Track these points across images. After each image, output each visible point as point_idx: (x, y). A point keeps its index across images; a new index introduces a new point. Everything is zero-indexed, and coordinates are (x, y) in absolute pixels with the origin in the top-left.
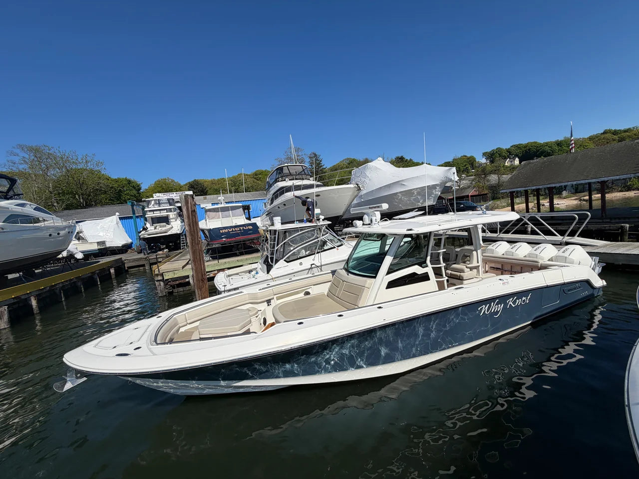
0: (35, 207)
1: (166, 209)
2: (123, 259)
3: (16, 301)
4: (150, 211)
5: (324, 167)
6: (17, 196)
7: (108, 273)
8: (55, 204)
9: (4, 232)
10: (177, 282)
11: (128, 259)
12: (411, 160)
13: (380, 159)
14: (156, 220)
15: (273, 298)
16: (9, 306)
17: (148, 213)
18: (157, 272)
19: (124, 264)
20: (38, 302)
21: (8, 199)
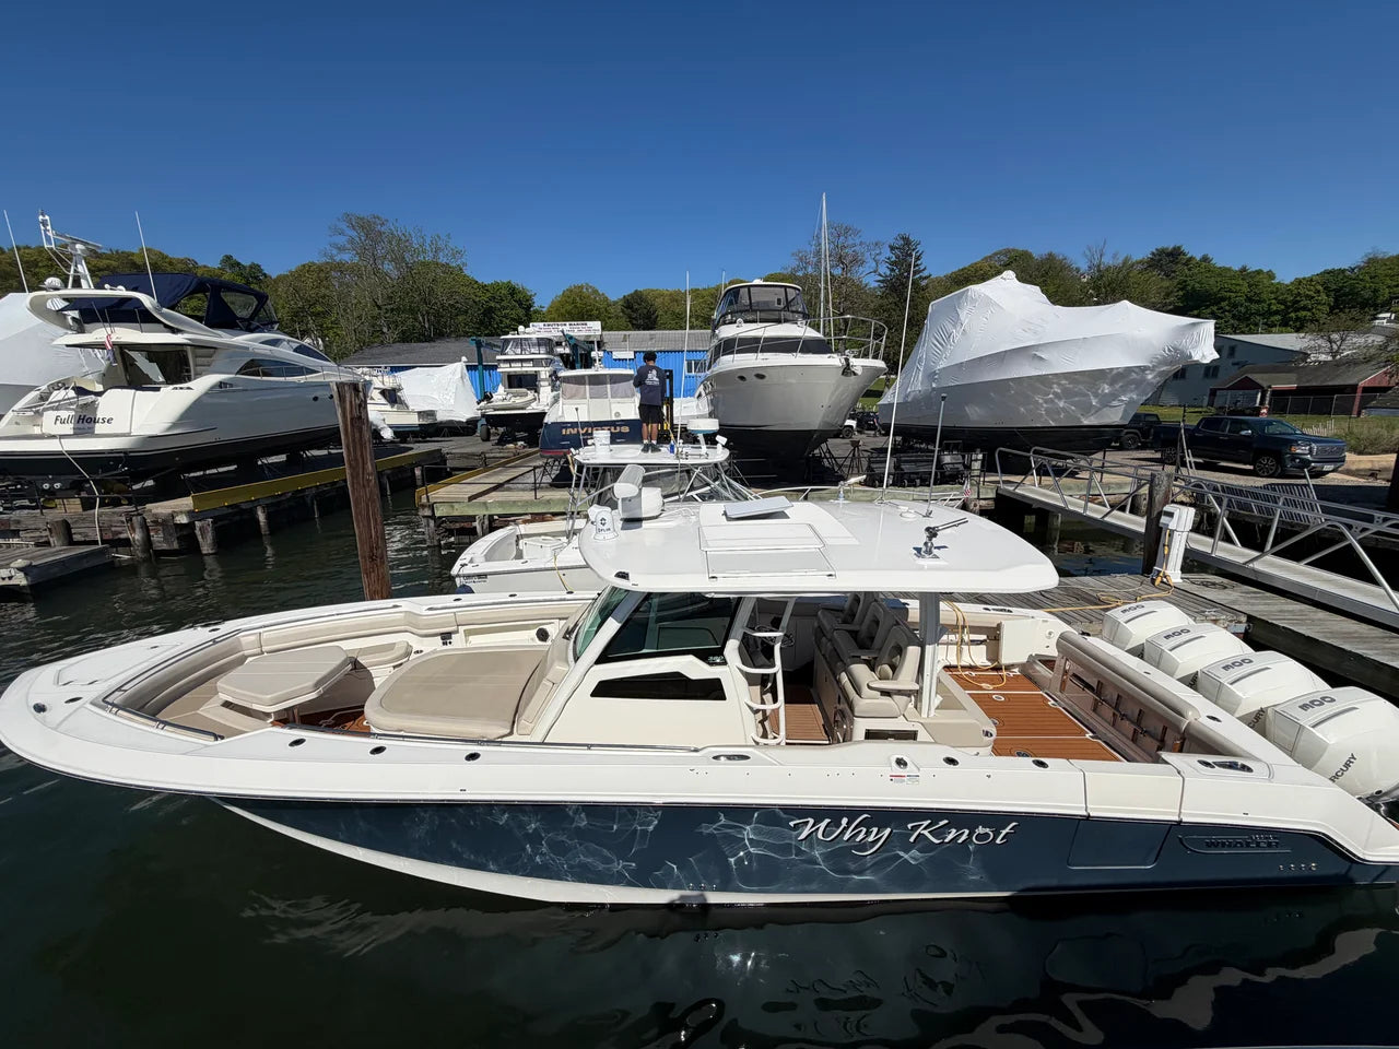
0: (296, 345)
1: (532, 360)
2: (444, 451)
3: (230, 511)
4: (506, 361)
5: (925, 274)
6: (266, 325)
7: (410, 474)
8: (385, 330)
9: (234, 391)
10: (458, 526)
11: (454, 451)
12: (1205, 259)
13: (1009, 274)
14: (515, 381)
15: (457, 632)
16: (216, 520)
17: (502, 365)
18: (424, 500)
19: (445, 461)
20: (268, 517)
21: (252, 331)
